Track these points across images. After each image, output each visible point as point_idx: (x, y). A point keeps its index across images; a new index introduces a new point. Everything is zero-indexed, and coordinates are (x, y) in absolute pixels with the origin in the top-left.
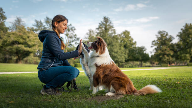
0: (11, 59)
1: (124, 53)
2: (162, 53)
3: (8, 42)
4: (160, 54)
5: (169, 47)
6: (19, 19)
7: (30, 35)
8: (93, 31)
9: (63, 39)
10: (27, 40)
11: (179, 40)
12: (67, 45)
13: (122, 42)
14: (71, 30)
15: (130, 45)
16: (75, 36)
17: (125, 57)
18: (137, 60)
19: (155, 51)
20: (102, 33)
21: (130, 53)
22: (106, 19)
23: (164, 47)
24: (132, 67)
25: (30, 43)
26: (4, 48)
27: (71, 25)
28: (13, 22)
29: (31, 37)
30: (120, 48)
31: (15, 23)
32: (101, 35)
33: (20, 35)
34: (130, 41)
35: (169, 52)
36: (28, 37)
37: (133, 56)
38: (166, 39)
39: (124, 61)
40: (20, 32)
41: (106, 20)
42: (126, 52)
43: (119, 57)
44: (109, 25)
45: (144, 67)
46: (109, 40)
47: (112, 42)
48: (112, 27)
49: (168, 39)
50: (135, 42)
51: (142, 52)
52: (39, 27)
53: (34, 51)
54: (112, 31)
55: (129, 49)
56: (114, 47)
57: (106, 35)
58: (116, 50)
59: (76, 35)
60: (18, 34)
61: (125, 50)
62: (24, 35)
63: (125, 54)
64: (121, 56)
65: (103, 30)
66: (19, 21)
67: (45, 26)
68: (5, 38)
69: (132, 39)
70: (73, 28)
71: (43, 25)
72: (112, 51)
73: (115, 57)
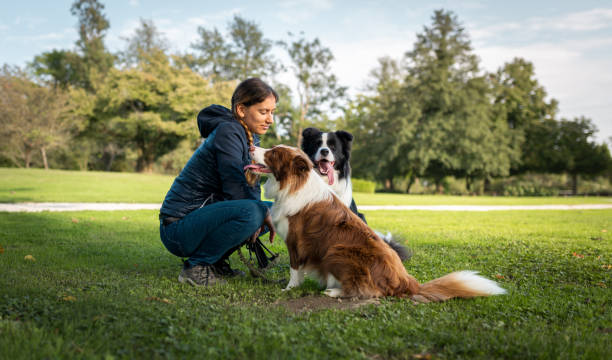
0: (121, 157)
1: (507, 141)
3: (111, 105)
6: (148, 24)
7: (180, 80)
8: (393, 64)
9: (289, 90)
10: (171, 95)
12: (304, 112)
13: (503, 101)
14: (316, 62)
15: (533, 114)
16: (332, 83)
17: (509, 156)
18: (558, 168)
20: (426, 69)
21: (532, 143)
22: (443, 20)
24: (537, 194)
25: (178, 108)
26: (102, 124)
27: (317, 42)
28: (131, 37)
29: (184, 88)
30: (491, 124)
31: (135, 39)
32: (425, 78)
33: (147, 81)
34: (534, 98)
36: (174, 88)
37: (540, 153)
39: (505, 172)
40: (148, 71)
41: (443, 22)
42: (513, 139)
43: (486, 158)
44: (454, 40)
45: (583, 195)
46: (450, 93)
47: (462, 100)
48: (466, 47)
50: (554, 103)
51: (578, 140)
52: (211, 51)
53: (191, 134)
54: (463, 61)
55: (528, 126)
56: (469, 120)
57: (443, 76)
58: (475, 132)
59: (333, 78)
60: (144, 76)
61: (512, 131)
62: (161, 81)
63: (511, 146)
64: (495, 154)
65: (430, 58)
66: (148, 32)
67: (230, 46)
68: (103, 90)
69: (542, 93)
70: (326, 55)
71: (224, 45)
72: (462, 134)
73: (473, 157)
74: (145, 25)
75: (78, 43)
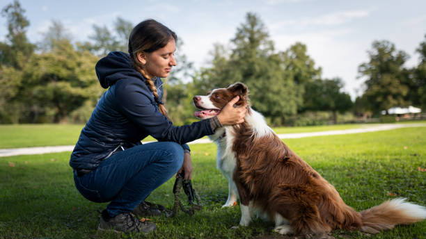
0: (43, 114)
1: (295, 93)
2: (382, 91)
3: (34, 78)
4: (378, 94)
5: (398, 77)
6: (58, 24)
7: (83, 59)
8: (222, 47)
10: (77, 70)
11: (421, 61)
13: (291, 69)
15: (308, 76)
16: (184, 60)
18: (325, 108)
19: (365, 87)
20: (244, 49)
21: (309, 93)
22: (252, 19)
23: (386, 78)
24: (313, 124)
25: (83, 78)
26: (28, 92)
28: (45, 33)
29: (86, 65)
30: (284, 82)
31: (49, 33)
32: (243, 55)
33: (60, 61)
34: (309, 66)
35: (397, 88)
36: (79, 64)
37: (314, 100)
38: (391, 60)
39: (294, 111)
40: (59, 54)
42: (298, 91)
43: (283, 103)
44: (259, 31)
46: (259, 65)
47: (266, 69)
48: (266, 35)
49: (395, 59)
50: (320, 70)
51: (334, 91)
52: (102, 41)
53: (93, 96)
54: (265, 44)
55: (306, 84)
56: (271, 80)
57: (253, 53)
58: (275, 88)
59: (184, 57)
61: (297, 87)
62: (70, 60)
63: (297, 96)
64: (288, 101)
65: (244, 43)
66: (57, 28)
67: (114, 38)
68: (28, 67)
69: (312, 62)
71: (111, 37)
72: (268, 89)
73: (275, 103)
74: (55, 24)
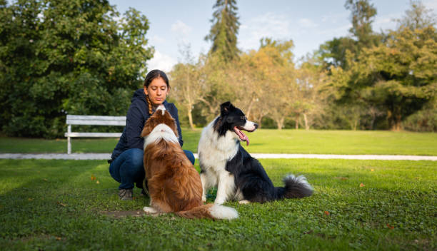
0: (381, 118)
3: (360, 77)
29: (424, 58)
33: (391, 55)
40: (393, 47)
60: (389, 51)
62: (404, 54)
66: (417, 11)
68: (356, 66)
74: (414, 6)
75: (351, 31)
